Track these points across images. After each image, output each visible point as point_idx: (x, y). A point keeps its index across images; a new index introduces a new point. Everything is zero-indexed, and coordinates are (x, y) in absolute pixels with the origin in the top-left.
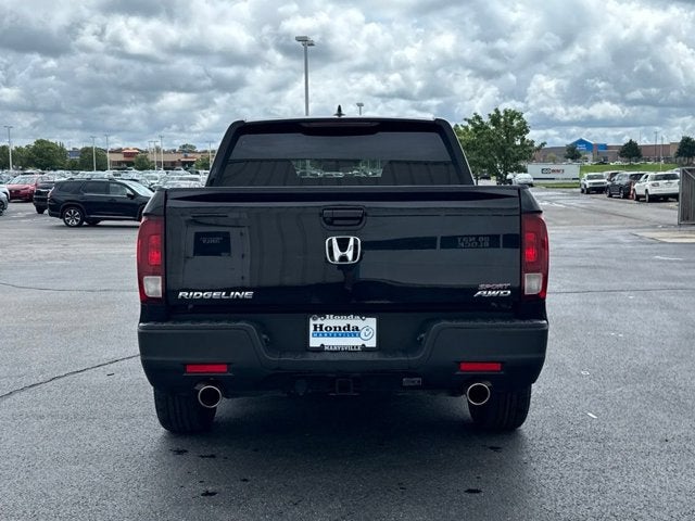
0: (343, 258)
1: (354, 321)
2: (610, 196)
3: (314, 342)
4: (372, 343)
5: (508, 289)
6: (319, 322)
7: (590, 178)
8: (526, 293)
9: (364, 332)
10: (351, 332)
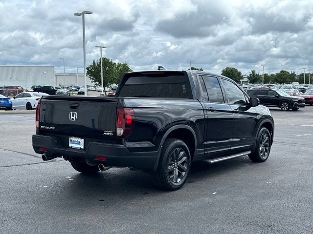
1: (79, 140)
3: (70, 145)
4: (82, 147)
5: (112, 133)
6: (71, 139)
8: (118, 135)
9: (81, 143)
10: (78, 143)
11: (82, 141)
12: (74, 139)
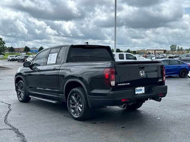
0: (142, 75)
2: (19, 62)
3: (136, 93)
4: (144, 92)
6: (137, 89)
7: (10, 57)
9: (143, 90)
10: (141, 90)
11: (143, 88)
12: (139, 88)
